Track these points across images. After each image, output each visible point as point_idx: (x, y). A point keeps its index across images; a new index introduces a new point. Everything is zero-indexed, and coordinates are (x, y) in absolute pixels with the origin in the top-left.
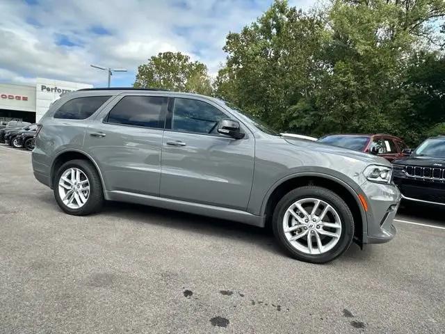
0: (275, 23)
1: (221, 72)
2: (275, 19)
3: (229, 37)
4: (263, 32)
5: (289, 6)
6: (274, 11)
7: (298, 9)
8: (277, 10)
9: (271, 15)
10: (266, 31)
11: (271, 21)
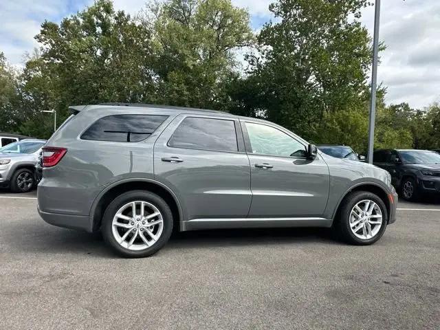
0: (99, 21)
1: (30, 65)
2: (100, 17)
3: (45, 26)
4: (85, 28)
5: (116, 9)
6: (99, 8)
7: (126, 14)
8: (102, 9)
9: (95, 12)
10: (90, 27)
11: (95, 19)
